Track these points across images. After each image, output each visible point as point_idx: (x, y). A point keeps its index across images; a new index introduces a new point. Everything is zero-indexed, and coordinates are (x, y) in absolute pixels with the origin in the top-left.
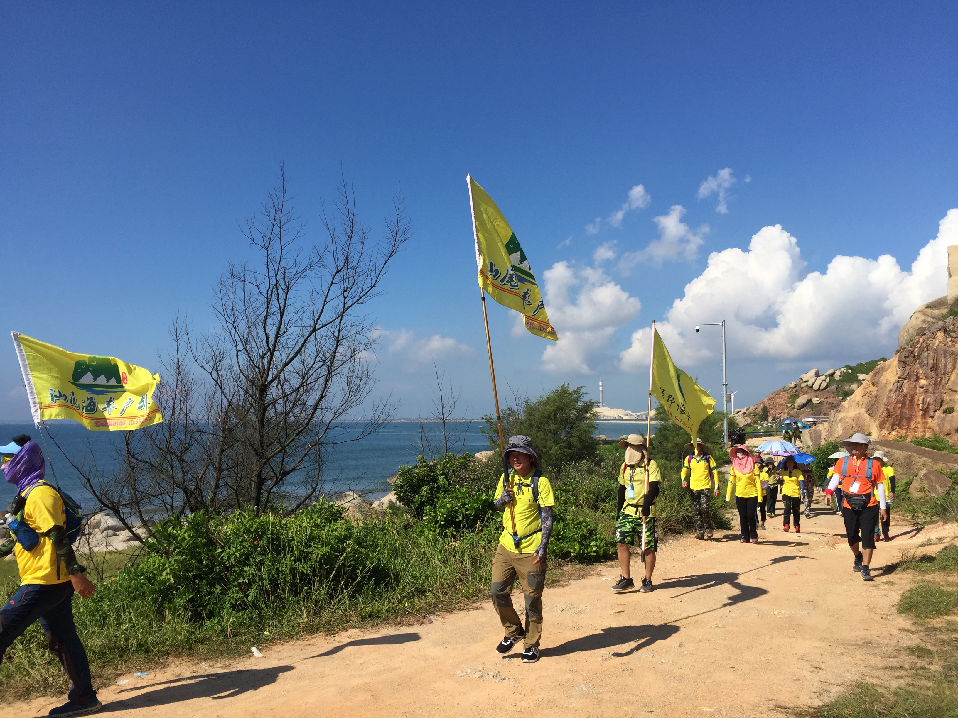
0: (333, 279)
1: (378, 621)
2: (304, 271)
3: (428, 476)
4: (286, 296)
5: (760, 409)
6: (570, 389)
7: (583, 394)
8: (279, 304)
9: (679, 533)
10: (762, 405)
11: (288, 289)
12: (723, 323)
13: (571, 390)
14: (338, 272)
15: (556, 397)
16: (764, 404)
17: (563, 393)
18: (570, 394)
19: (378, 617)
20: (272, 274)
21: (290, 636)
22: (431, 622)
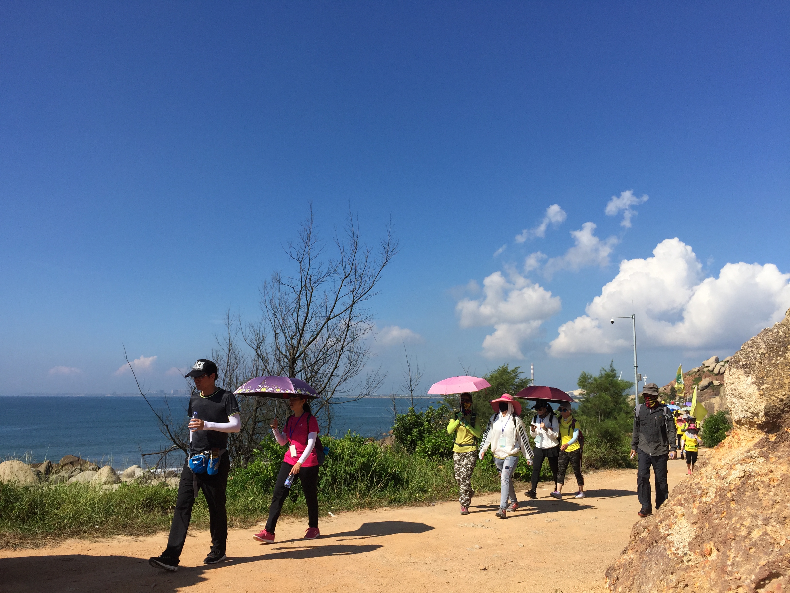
0: (343, 282)
1: (400, 504)
2: (324, 277)
3: (417, 422)
4: (311, 295)
5: (668, 390)
6: (508, 368)
7: (520, 373)
8: (307, 300)
9: (597, 468)
10: (670, 387)
11: (312, 290)
12: (633, 317)
13: (510, 369)
14: (346, 277)
15: (498, 375)
16: (672, 385)
17: (504, 371)
18: (509, 373)
19: (399, 502)
20: (303, 280)
21: (348, 509)
22: (434, 506)
